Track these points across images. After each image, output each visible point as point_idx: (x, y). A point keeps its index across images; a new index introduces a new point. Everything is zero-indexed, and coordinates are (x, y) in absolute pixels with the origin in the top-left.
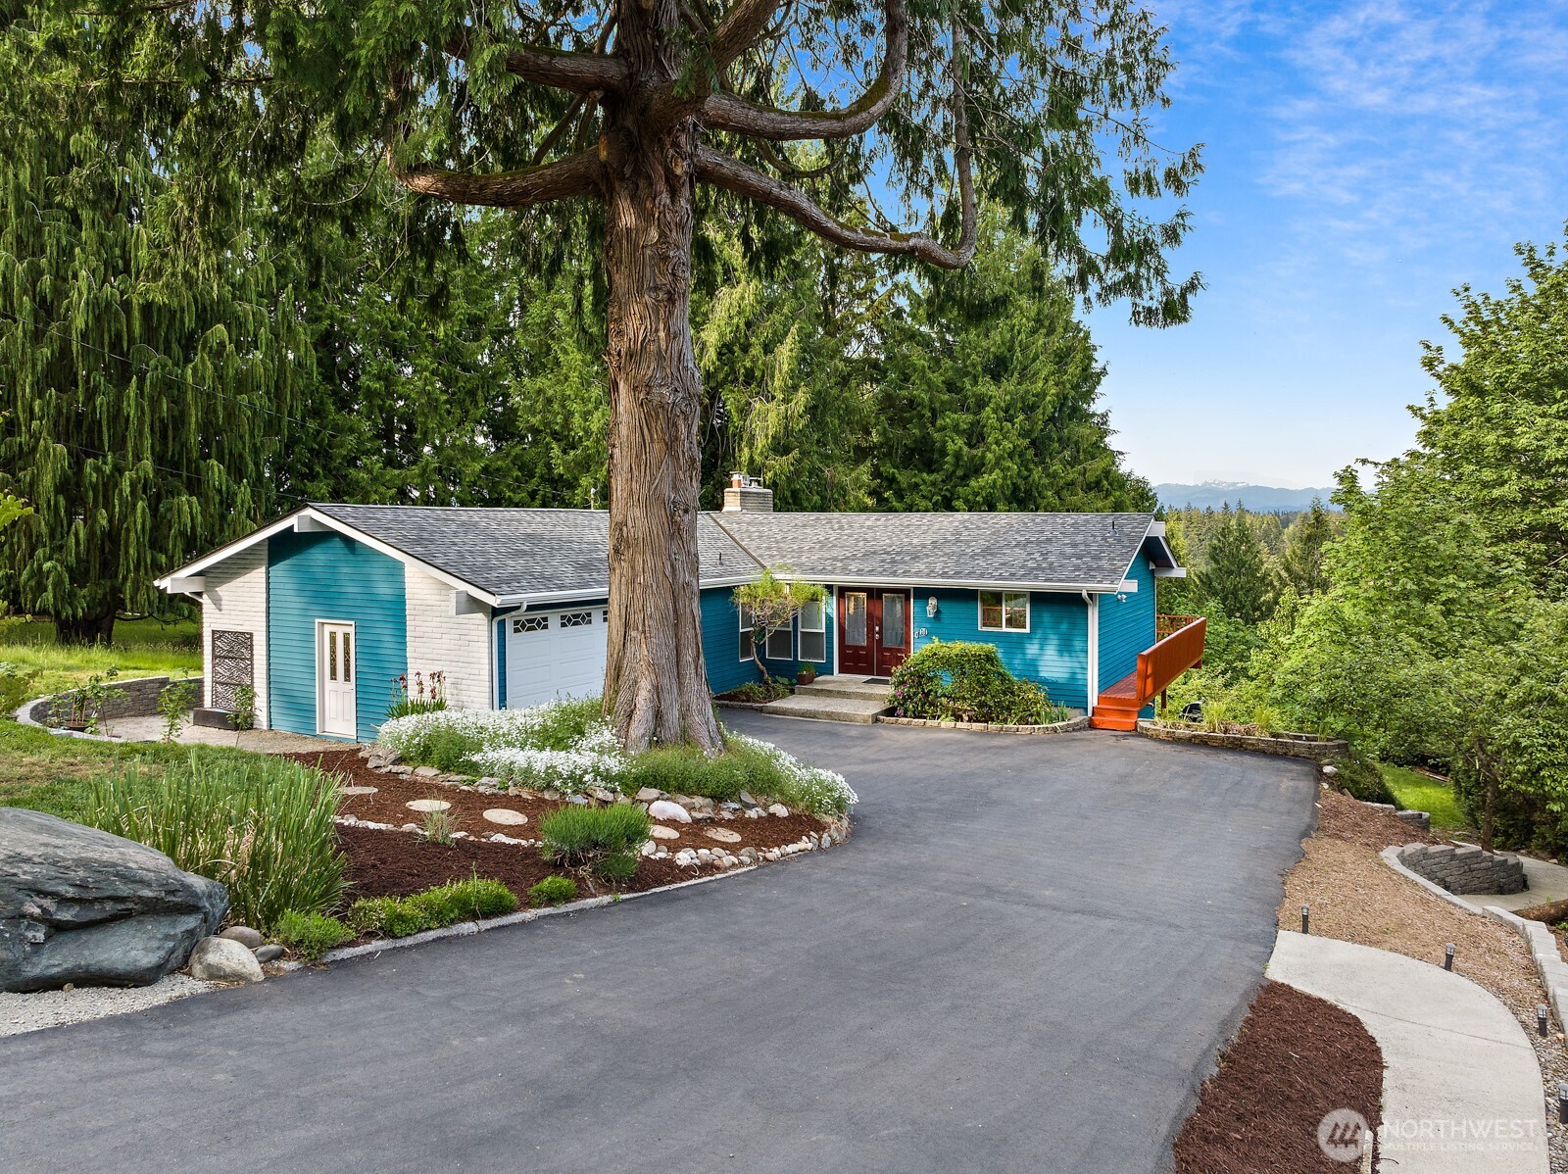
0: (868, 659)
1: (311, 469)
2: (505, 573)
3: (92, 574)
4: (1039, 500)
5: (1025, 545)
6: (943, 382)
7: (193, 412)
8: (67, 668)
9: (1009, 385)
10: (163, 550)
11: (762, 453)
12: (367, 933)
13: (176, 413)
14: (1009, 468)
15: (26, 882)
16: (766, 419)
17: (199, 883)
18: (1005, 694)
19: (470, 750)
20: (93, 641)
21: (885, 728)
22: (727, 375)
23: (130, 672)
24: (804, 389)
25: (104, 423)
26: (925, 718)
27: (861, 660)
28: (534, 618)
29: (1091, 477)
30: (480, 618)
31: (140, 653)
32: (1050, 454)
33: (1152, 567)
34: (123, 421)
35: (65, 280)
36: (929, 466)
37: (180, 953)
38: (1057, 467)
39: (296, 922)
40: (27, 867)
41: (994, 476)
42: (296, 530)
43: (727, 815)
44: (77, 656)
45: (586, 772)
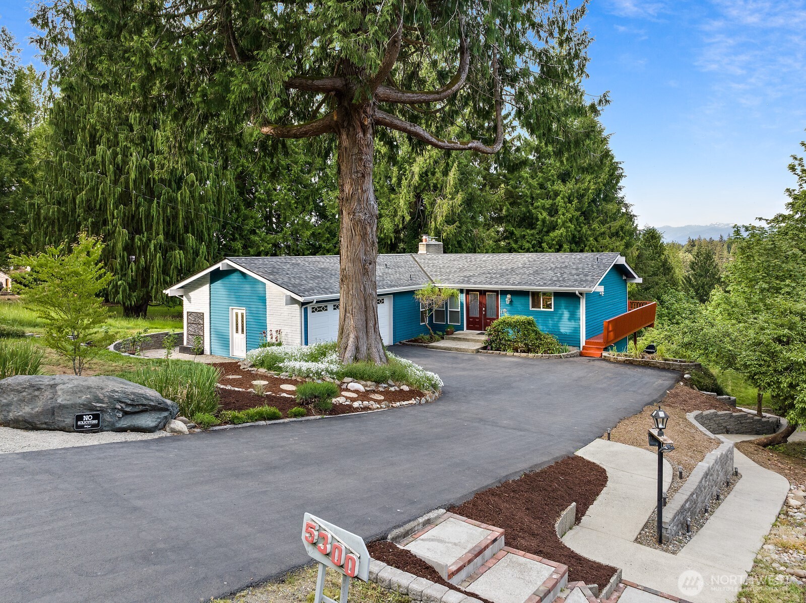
0: (480, 323)
1: (234, 236)
2: (307, 287)
3: (138, 286)
4: (586, 242)
5: (554, 269)
6: (538, 184)
7: (181, 213)
8: (128, 328)
9: (570, 185)
10: (168, 275)
11: (440, 224)
12: (225, 422)
13: (174, 213)
14: (569, 227)
15: (117, 398)
16: (442, 208)
17: (169, 402)
18: (537, 340)
19: (279, 362)
20: (138, 316)
21: (481, 355)
22: (425, 187)
23: (153, 330)
24: (461, 193)
25: (143, 219)
26: (500, 351)
27: (476, 324)
28: (321, 306)
29: (613, 230)
30: (297, 306)
31: (158, 321)
32: (592, 219)
33: (624, 278)
34: (151, 218)
35: (127, 156)
36: (532, 226)
37: (162, 423)
38: (595, 225)
39: (200, 416)
40: (117, 394)
41: (561, 231)
42: (221, 269)
43: (381, 389)
44: (132, 323)
45: (323, 371)
